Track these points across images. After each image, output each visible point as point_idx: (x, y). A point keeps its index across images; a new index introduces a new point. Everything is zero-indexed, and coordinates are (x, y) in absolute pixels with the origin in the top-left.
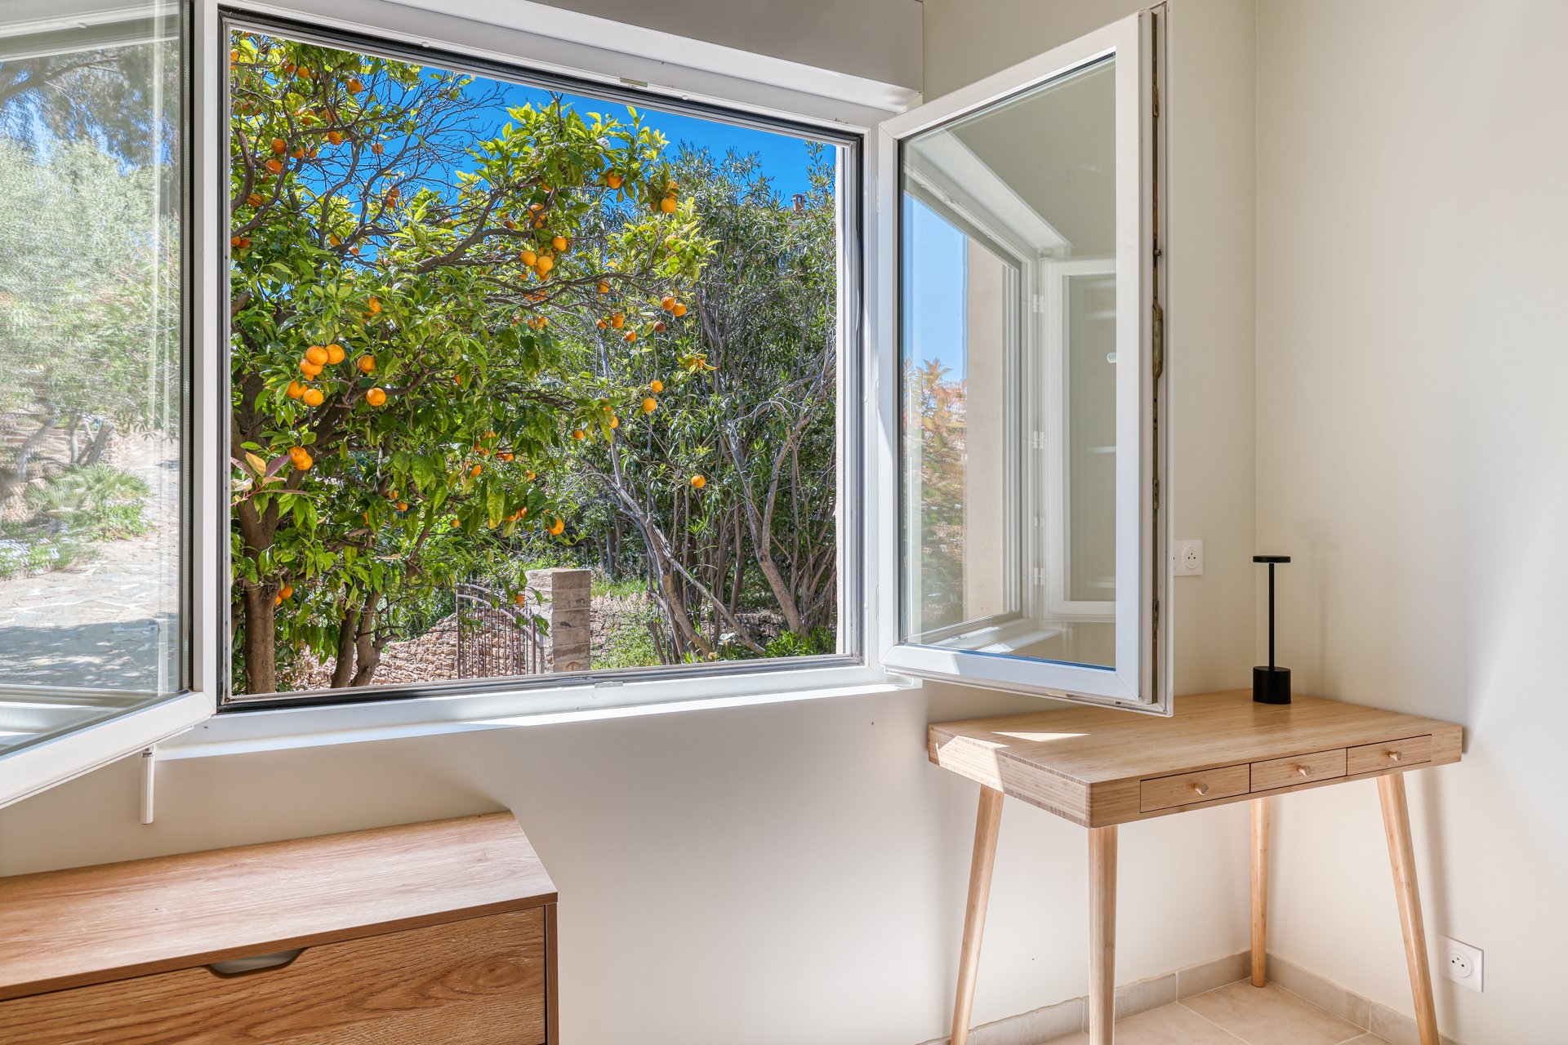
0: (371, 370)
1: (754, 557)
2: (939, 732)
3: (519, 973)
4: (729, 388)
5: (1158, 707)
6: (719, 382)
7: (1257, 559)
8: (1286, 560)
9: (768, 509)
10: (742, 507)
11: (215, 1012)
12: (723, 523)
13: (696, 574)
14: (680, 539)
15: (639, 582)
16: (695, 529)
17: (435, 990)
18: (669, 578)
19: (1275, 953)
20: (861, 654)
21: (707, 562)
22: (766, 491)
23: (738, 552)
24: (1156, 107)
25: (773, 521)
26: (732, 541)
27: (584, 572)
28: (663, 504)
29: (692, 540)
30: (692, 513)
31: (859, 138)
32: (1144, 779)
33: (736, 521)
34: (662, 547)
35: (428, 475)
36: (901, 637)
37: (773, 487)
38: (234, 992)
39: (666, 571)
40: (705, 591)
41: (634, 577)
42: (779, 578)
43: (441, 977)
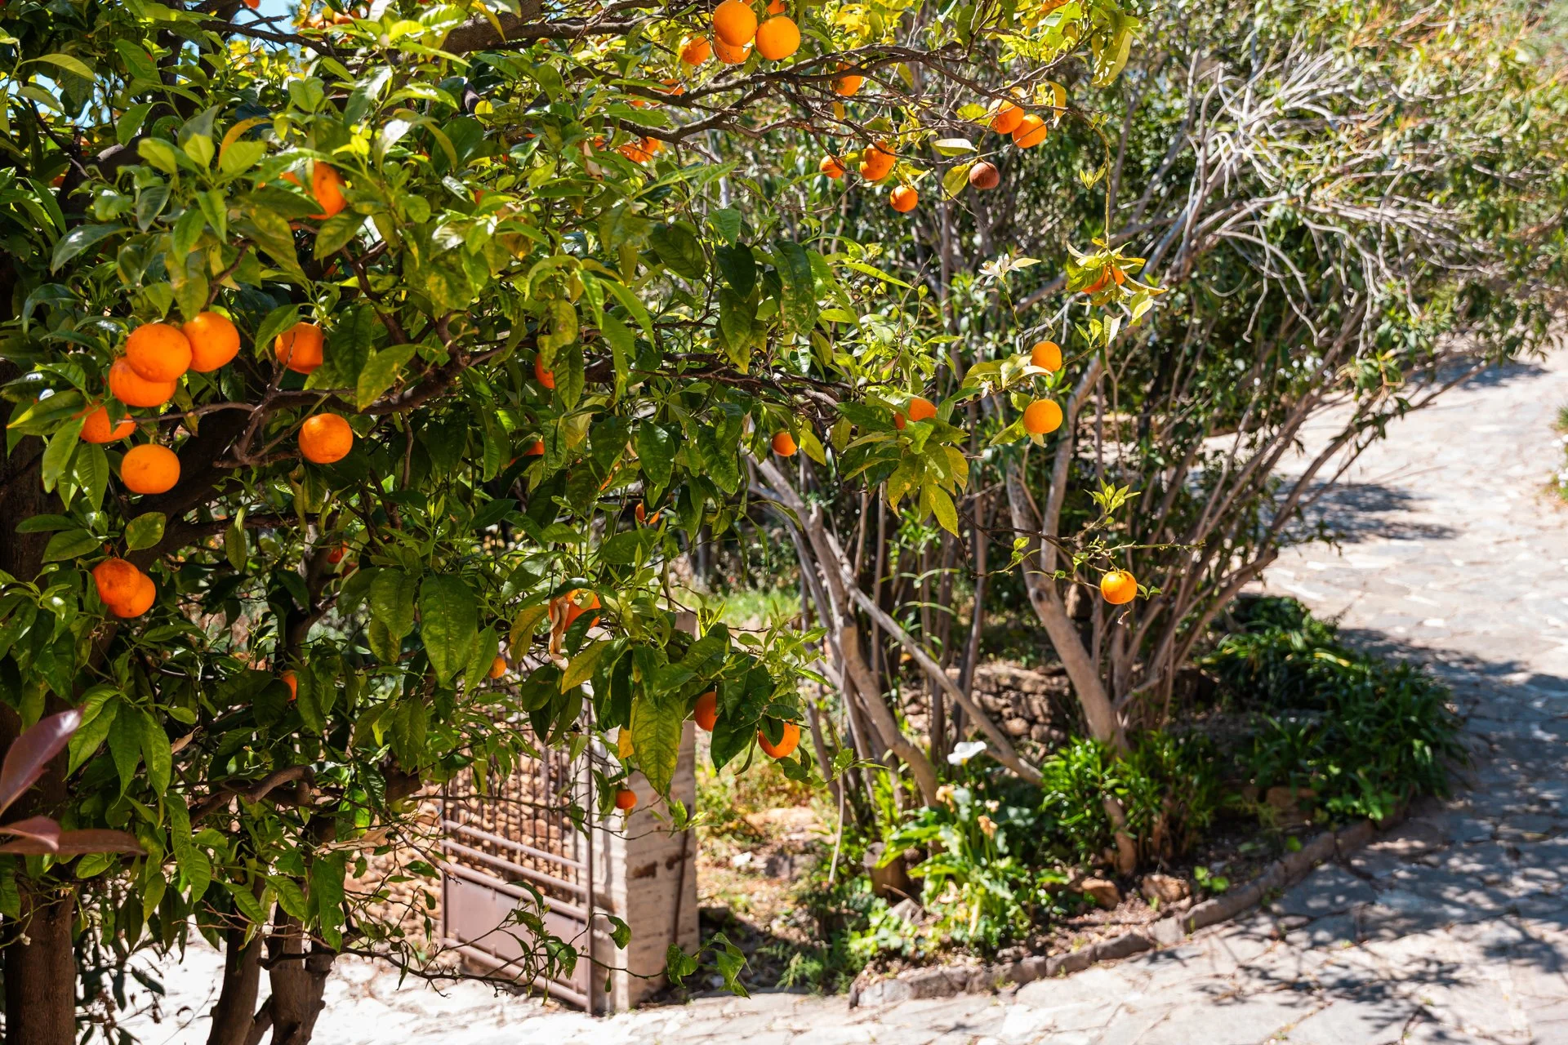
0: (313, 367)
34: (838, 565)
35: (463, 634)
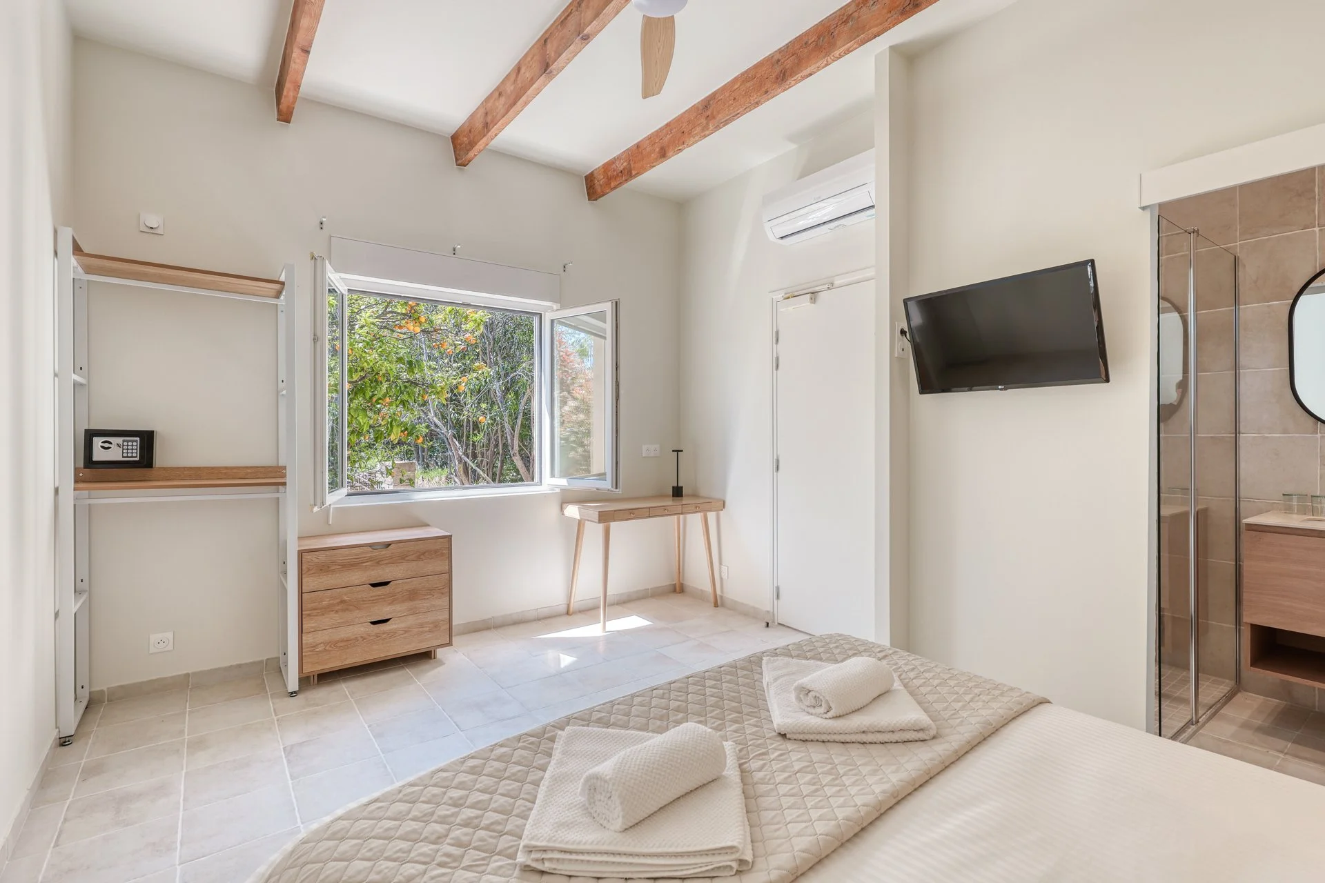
1: (510, 455)
2: (564, 505)
3: (442, 554)
4: (496, 363)
5: (618, 490)
6: (490, 359)
7: (673, 451)
8: (682, 451)
9: (517, 429)
10: (503, 427)
11: (371, 557)
12: (492, 435)
13: (477, 463)
14: (467, 445)
15: (440, 470)
16: (475, 439)
17: (422, 557)
18: (461, 466)
19: (685, 583)
20: (541, 482)
21: (483, 457)
22: (516, 418)
23: (501, 452)
24: (617, 327)
25: (520, 434)
26: (497, 446)
27: (412, 463)
28: (458, 425)
29: (474, 445)
30: (474, 430)
31: (541, 314)
32: (615, 511)
33: (499, 434)
34: (457, 449)
36: (553, 475)
37: (520, 417)
38: (375, 553)
39: (460, 462)
40: (481, 473)
41: (437, 467)
42: (523, 465)
43: (424, 554)
